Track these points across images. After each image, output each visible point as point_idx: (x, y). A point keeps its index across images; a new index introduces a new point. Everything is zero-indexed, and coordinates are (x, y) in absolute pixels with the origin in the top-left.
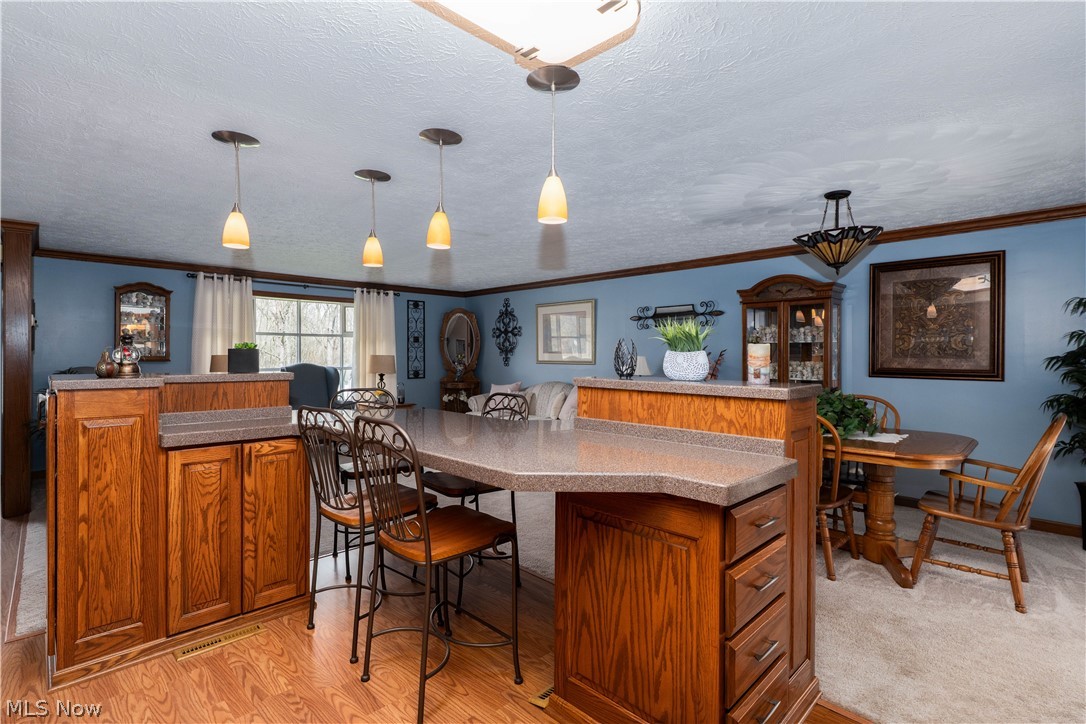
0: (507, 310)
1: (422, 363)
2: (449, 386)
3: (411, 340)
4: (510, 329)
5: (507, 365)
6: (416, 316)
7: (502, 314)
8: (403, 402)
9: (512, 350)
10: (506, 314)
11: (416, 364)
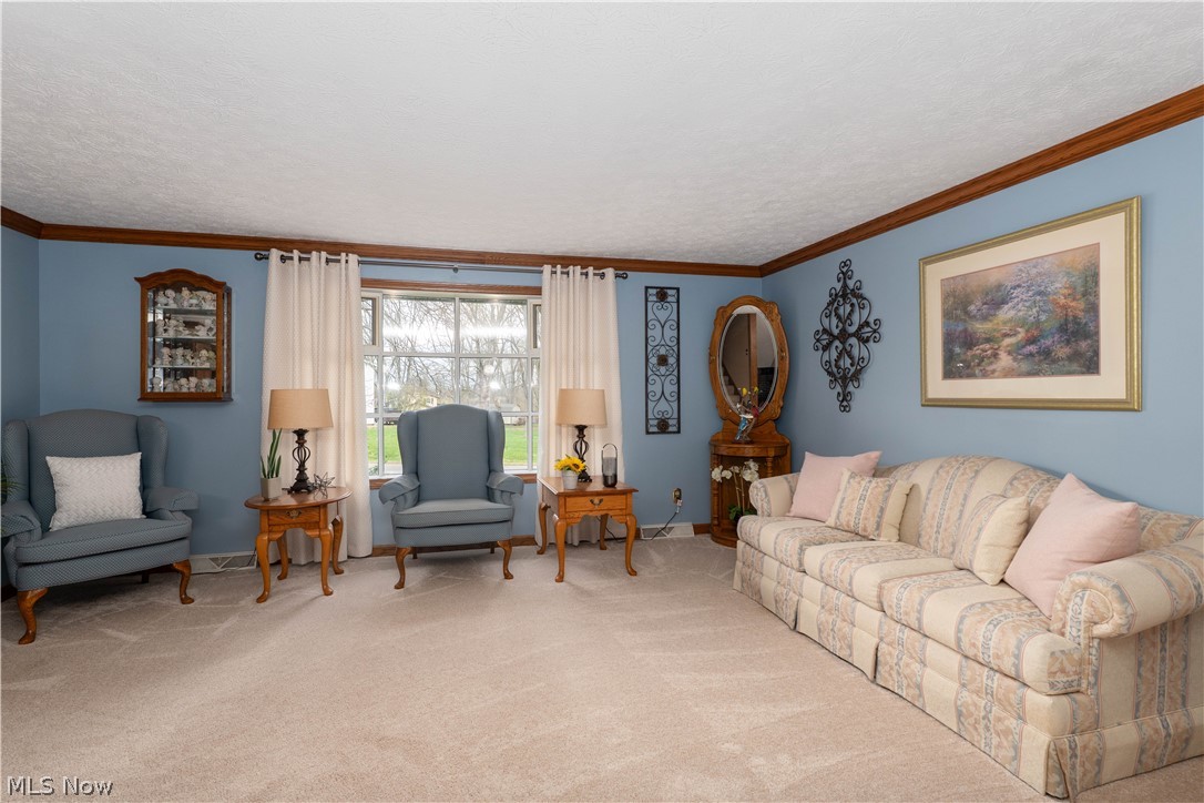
0: (845, 286)
1: (675, 405)
2: (724, 451)
3: (654, 360)
4: (852, 329)
5: (845, 408)
6: (662, 315)
7: (834, 298)
8: (613, 485)
9: (856, 376)
10: (844, 296)
11: (663, 406)
